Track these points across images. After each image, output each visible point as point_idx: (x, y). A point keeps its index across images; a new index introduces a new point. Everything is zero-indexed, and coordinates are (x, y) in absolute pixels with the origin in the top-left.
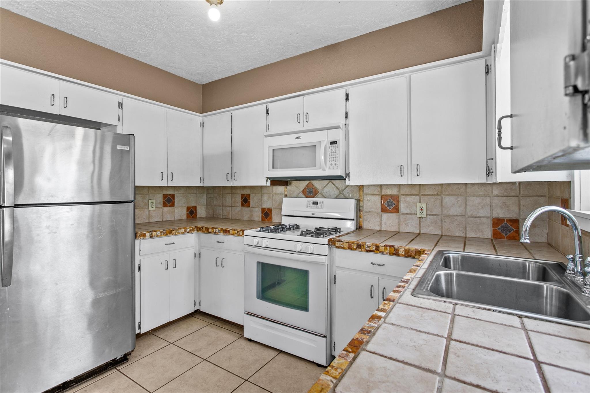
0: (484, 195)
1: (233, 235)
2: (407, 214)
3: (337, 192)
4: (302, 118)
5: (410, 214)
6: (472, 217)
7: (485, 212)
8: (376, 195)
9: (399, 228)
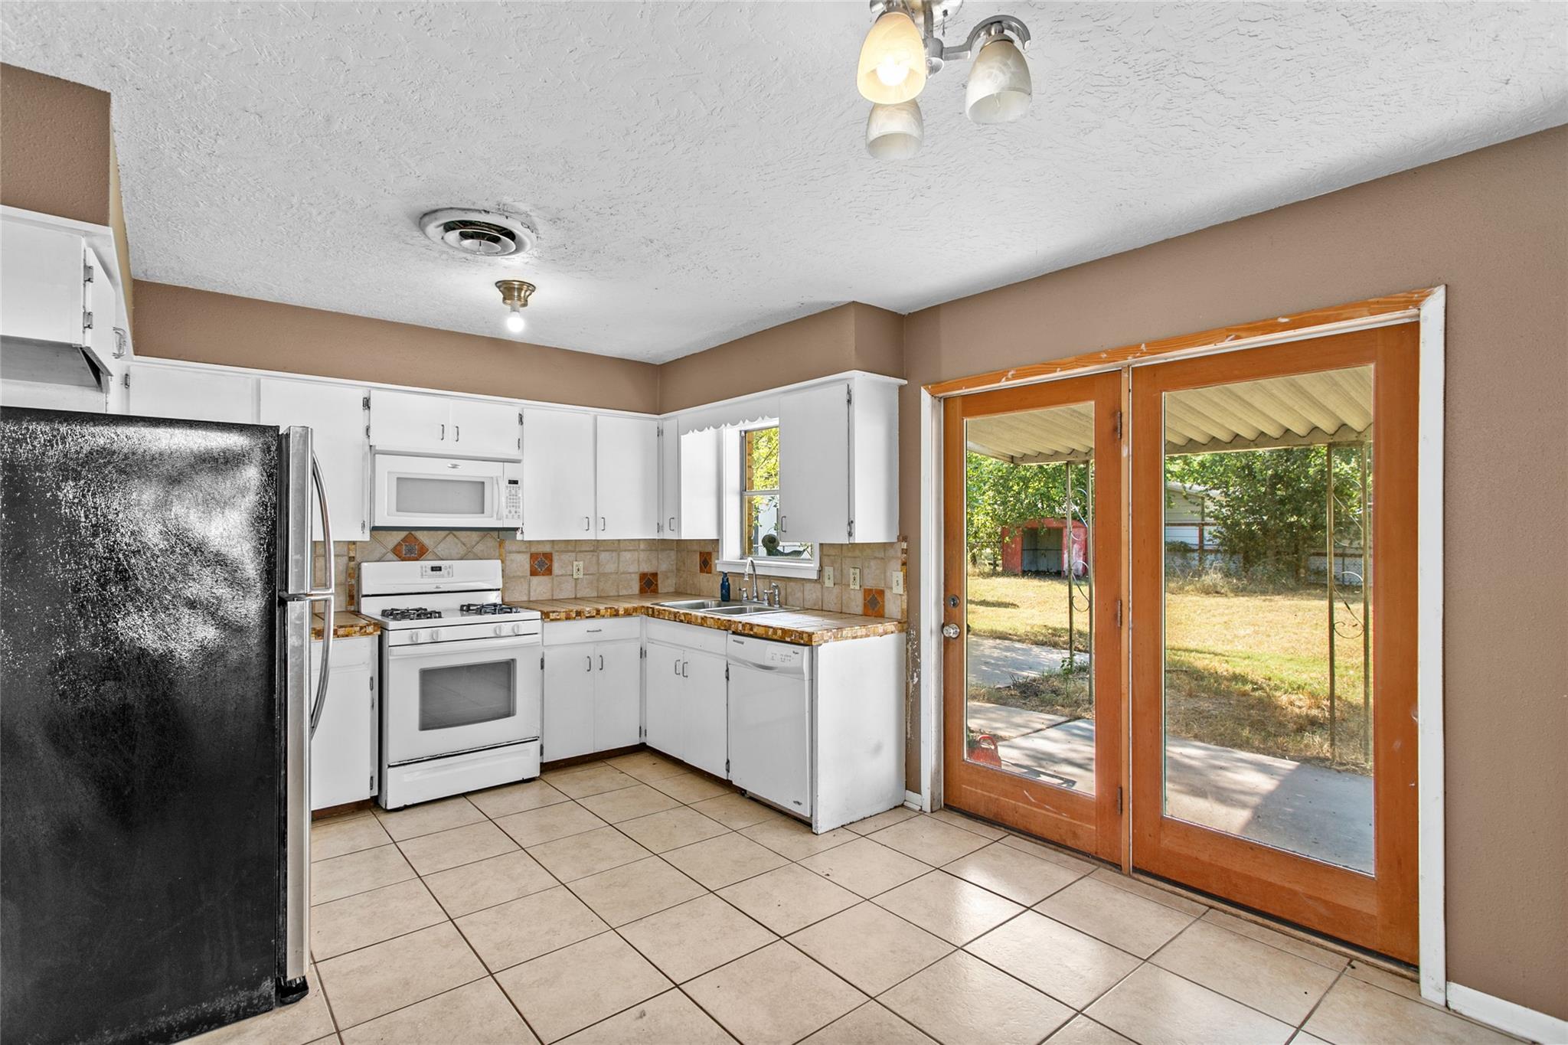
0: (634, 550)
1: (347, 636)
2: (562, 575)
3: (462, 551)
4: (450, 433)
5: (566, 575)
6: (623, 573)
7: (633, 568)
8: (523, 552)
9: (552, 595)
